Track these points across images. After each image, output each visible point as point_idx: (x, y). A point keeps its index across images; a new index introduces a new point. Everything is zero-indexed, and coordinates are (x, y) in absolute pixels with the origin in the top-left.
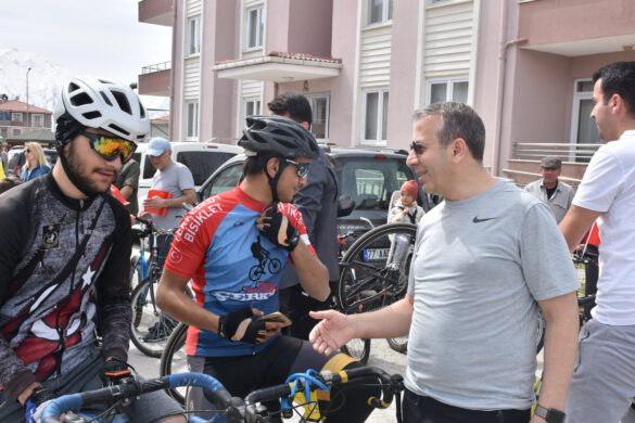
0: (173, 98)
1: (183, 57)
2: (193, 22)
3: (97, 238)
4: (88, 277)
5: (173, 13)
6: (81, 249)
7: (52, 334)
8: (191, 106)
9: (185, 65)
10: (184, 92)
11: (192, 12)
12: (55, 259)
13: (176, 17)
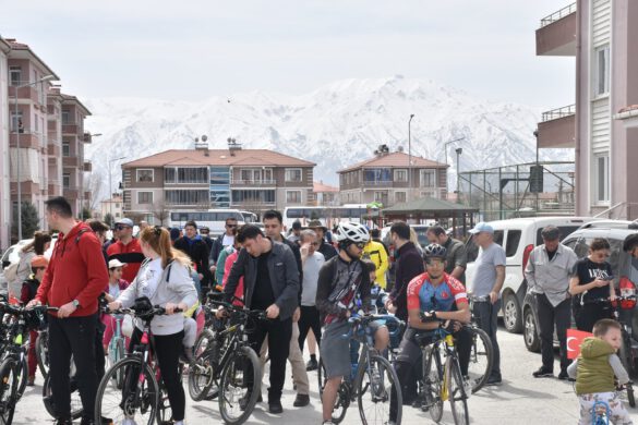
0: (578, 151)
1: (589, 99)
2: (602, 53)
3: (356, 274)
4: (354, 287)
5: (576, 43)
6: (351, 277)
7: (344, 307)
8: (601, 161)
9: (593, 108)
10: (592, 143)
11: (600, 41)
12: (343, 281)
13: (580, 47)
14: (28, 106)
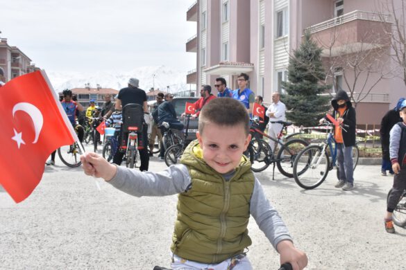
0: (197, 84)
1: (200, 66)
10: (201, 82)
11: (203, 46)
13: (198, 49)
14: (18, 70)
